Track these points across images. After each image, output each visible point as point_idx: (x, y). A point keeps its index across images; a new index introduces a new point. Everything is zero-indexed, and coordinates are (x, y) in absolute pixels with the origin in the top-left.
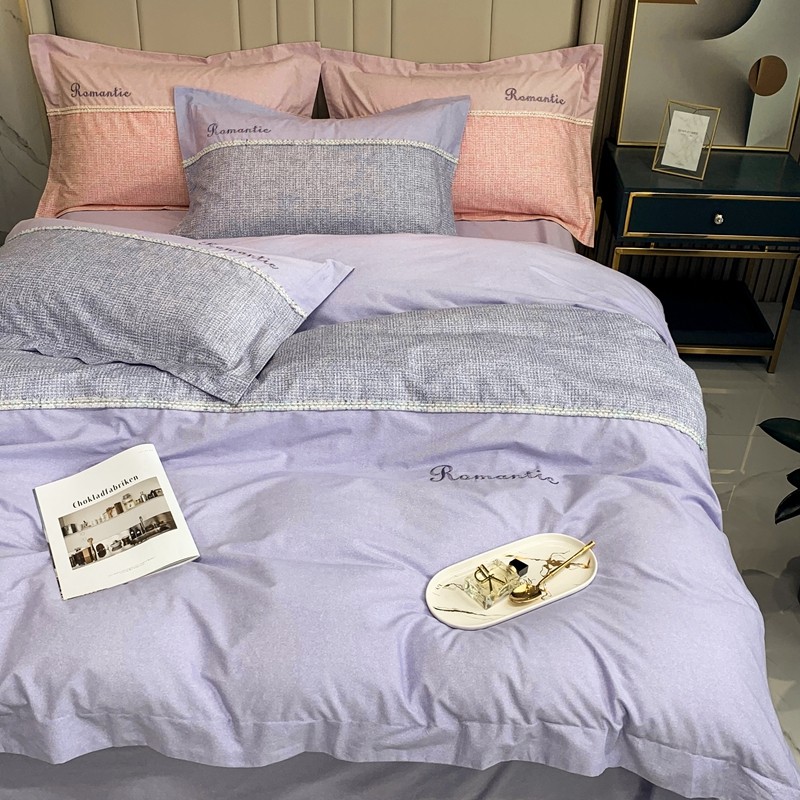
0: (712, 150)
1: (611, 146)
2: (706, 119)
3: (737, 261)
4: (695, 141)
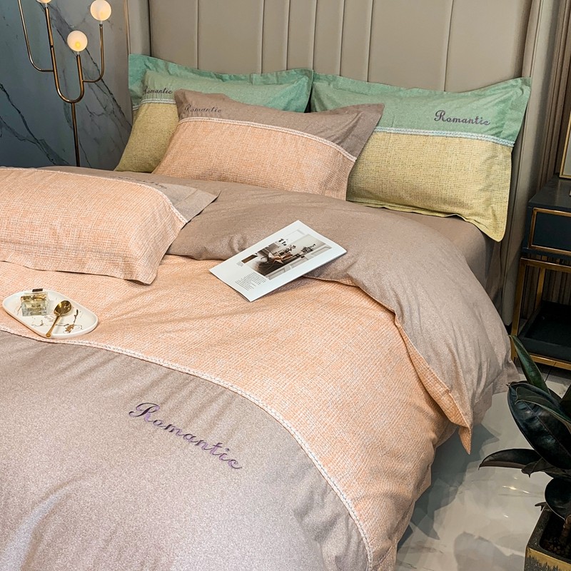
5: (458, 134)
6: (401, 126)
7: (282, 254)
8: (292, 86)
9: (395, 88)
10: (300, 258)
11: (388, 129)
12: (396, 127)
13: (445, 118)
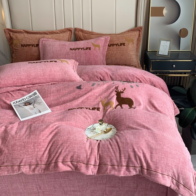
0: (171, 51)
1: (146, 52)
2: (169, 42)
3: (181, 77)
4: (167, 48)
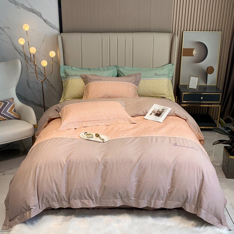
0: (199, 85)
5: (161, 78)
6: (147, 78)
7: (158, 112)
8: (113, 70)
9: (140, 68)
10: (163, 112)
11: (144, 79)
12: (146, 78)
13: (157, 75)
